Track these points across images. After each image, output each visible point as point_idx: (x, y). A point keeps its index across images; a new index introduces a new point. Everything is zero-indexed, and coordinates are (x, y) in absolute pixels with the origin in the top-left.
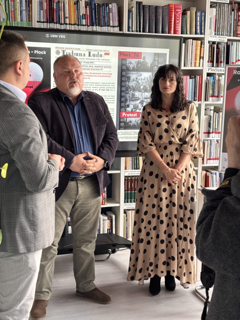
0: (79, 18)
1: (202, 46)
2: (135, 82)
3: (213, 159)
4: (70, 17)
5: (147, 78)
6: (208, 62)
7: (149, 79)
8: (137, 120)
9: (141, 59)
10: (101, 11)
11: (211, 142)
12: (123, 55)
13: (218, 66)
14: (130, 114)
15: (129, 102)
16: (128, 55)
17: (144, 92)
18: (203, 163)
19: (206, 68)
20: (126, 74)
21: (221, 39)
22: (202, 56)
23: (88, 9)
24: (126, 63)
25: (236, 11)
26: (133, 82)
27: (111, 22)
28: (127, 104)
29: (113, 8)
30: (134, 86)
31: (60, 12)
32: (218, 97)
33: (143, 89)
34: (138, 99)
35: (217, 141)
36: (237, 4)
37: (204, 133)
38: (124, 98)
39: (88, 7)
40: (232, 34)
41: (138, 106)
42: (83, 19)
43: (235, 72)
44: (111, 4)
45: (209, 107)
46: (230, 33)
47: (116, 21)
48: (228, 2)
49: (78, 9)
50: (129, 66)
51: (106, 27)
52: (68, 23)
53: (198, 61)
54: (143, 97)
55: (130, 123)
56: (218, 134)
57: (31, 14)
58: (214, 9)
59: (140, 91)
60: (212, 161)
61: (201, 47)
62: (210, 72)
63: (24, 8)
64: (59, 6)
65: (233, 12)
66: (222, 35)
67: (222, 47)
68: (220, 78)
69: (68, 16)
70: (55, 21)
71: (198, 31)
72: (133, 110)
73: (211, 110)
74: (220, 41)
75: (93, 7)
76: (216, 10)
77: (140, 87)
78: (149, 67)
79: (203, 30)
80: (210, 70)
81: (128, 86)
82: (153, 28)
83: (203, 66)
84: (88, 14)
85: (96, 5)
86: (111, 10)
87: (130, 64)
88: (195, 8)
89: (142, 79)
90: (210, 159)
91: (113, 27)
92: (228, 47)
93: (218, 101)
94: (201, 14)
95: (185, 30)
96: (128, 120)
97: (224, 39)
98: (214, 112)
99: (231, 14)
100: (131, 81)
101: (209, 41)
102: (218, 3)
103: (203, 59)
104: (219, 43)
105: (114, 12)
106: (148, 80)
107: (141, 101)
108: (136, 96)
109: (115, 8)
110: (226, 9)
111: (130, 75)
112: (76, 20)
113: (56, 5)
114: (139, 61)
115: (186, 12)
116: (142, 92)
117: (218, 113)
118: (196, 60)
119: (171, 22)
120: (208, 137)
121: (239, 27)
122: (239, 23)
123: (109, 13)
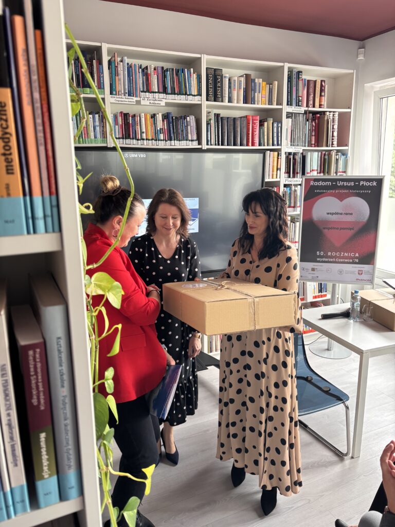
0: (156, 133)
1: (280, 157)
6: (285, 173)
10: (179, 125)
13: (294, 177)
19: (283, 179)
21: (296, 149)
22: (279, 167)
23: (165, 122)
25: (310, 121)
27: (190, 135)
29: (191, 121)
31: (137, 127)
32: (294, 207)
36: (311, 114)
39: (165, 120)
40: (307, 145)
42: (161, 133)
43: (312, 183)
44: (188, 116)
46: (305, 143)
47: (194, 135)
48: (303, 112)
49: (155, 123)
51: (185, 142)
52: (145, 138)
53: (275, 173)
57: (105, 130)
58: (290, 120)
61: (278, 158)
62: (287, 183)
63: (97, 123)
64: (135, 120)
65: (308, 122)
66: (297, 146)
67: (298, 158)
68: (296, 188)
69: (145, 131)
70: (131, 137)
71: (275, 143)
74: (296, 152)
75: (171, 120)
76: (292, 121)
79: (279, 141)
80: (287, 181)
82: (231, 141)
83: (280, 178)
84: (166, 128)
85: (174, 118)
86: (189, 123)
88: (272, 119)
91: (192, 141)
92: (304, 158)
93: (294, 211)
94: (278, 125)
95: (262, 142)
97: (300, 149)
98: (291, 222)
99: (306, 124)
101: (285, 153)
102: (295, 113)
103: (280, 170)
104: (295, 154)
105: (192, 125)
109: (193, 120)
110: (301, 119)
112: (153, 135)
113: (132, 120)
115: (263, 123)
117: (294, 223)
118: (273, 171)
119: (249, 134)
121: (313, 137)
122: (313, 133)
123: (187, 126)
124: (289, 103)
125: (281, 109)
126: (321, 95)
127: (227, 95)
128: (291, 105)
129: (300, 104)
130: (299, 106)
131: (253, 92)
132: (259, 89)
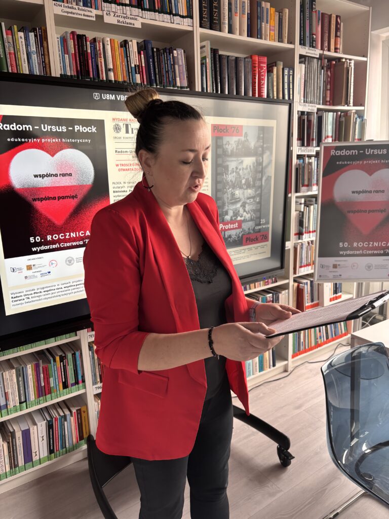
0: (129, 71)
2: (235, 173)
3: (304, 266)
4: (114, 70)
5: (250, 166)
6: (298, 140)
7: (252, 167)
8: (238, 233)
9: (242, 136)
10: (162, 62)
11: (302, 244)
12: (218, 130)
13: (308, 145)
14: (229, 225)
15: (228, 207)
16: (225, 131)
17: (247, 189)
18: (295, 273)
19: (296, 148)
20: (223, 162)
21: (310, 108)
23: (142, 56)
24: (223, 144)
25: (325, 69)
26: (233, 175)
27: (178, 79)
28: (224, 210)
29: (180, 57)
30: (234, 180)
31: (99, 59)
32: (308, 186)
33: (245, 184)
34: (239, 201)
35: (309, 243)
36: (326, 60)
37: (296, 234)
38: (221, 201)
39: (142, 52)
40: (321, 102)
41: (239, 211)
42: (136, 73)
43: (333, 152)
44: (175, 50)
45: (299, 200)
46: (320, 100)
47: (184, 79)
48: (318, 56)
49: (127, 56)
50: (227, 149)
52: (113, 79)
54: (245, 197)
55: (229, 239)
56: (308, 234)
58: (303, 66)
59: (241, 188)
60: (303, 269)
62: (299, 153)
63: (33, 48)
64: (95, 48)
65: (323, 71)
66: (311, 103)
67: (314, 119)
68: (311, 161)
69: (112, 67)
70: (91, 76)
71: (286, 97)
72: (233, 218)
73: (301, 204)
74: (309, 111)
75: (151, 53)
76: (305, 68)
77: (241, 182)
78: (253, 148)
79: (291, 96)
80: (300, 151)
81: (226, 180)
83: (292, 146)
84: (143, 65)
85: (155, 50)
86: (176, 61)
87: (227, 145)
88: (282, 63)
89: (243, 169)
90: (301, 267)
91: (181, 87)
92: (320, 119)
93: (308, 191)
94: (289, 72)
96: (227, 233)
97: (313, 108)
98: (305, 206)
99: (321, 74)
100: (229, 172)
101: (298, 111)
102: (308, 57)
104: (309, 114)
105: (180, 63)
106: (250, 169)
107: (243, 203)
108: (236, 196)
109: (182, 57)
110: (316, 65)
111: (228, 163)
112: (125, 75)
113: (91, 47)
114: (239, 140)
115: (271, 69)
116: (244, 189)
117: (308, 206)
119: (256, 82)
120: (299, 239)
121: (328, 92)
122: (329, 87)
123: (174, 64)
124: (302, 43)
125: (293, 50)
126: (336, 36)
127: (227, 22)
128: (304, 45)
129: (314, 45)
130: (313, 47)
131: (259, 20)
132: (267, 17)
